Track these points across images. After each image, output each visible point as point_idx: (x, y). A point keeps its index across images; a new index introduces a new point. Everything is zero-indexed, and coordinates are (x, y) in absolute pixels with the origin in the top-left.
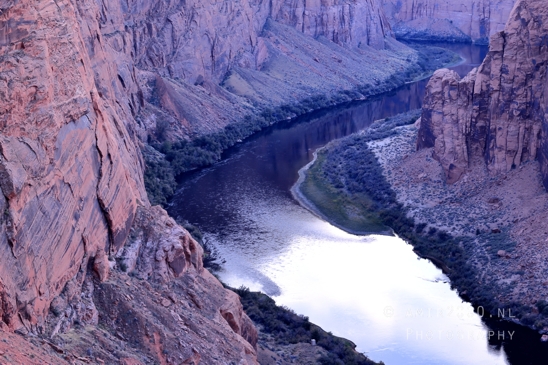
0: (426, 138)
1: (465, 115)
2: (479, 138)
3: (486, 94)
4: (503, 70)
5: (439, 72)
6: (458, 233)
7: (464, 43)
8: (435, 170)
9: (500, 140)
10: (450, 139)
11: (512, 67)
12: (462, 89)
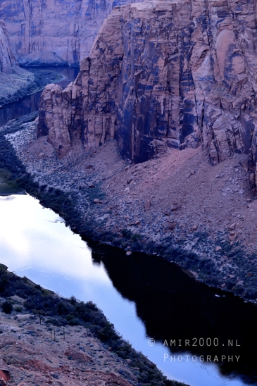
0: (43, 130)
1: (67, 113)
2: (77, 128)
3: (80, 98)
4: (90, 82)
5: (49, 86)
6: (68, 189)
7: (63, 66)
8: (50, 151)
9: (91, 128)
10: (58, 129)
11: (95, 80)
12: (64, 96)
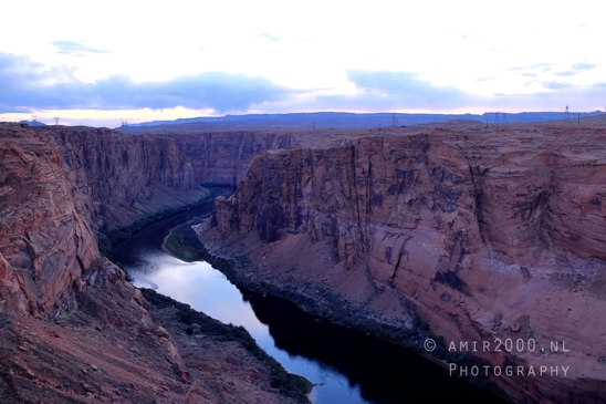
0: (214, 223)
1: (229, 213)
2: (235, 222)
3: (237, 204)
4: (243, 196)
5: (218, 197)
6: (229, 258)
7: (227, 186)
8: (218, 235)
9: (243, 222)
10: (224, 223)
11: (246, 194)
12: (228, 204)
